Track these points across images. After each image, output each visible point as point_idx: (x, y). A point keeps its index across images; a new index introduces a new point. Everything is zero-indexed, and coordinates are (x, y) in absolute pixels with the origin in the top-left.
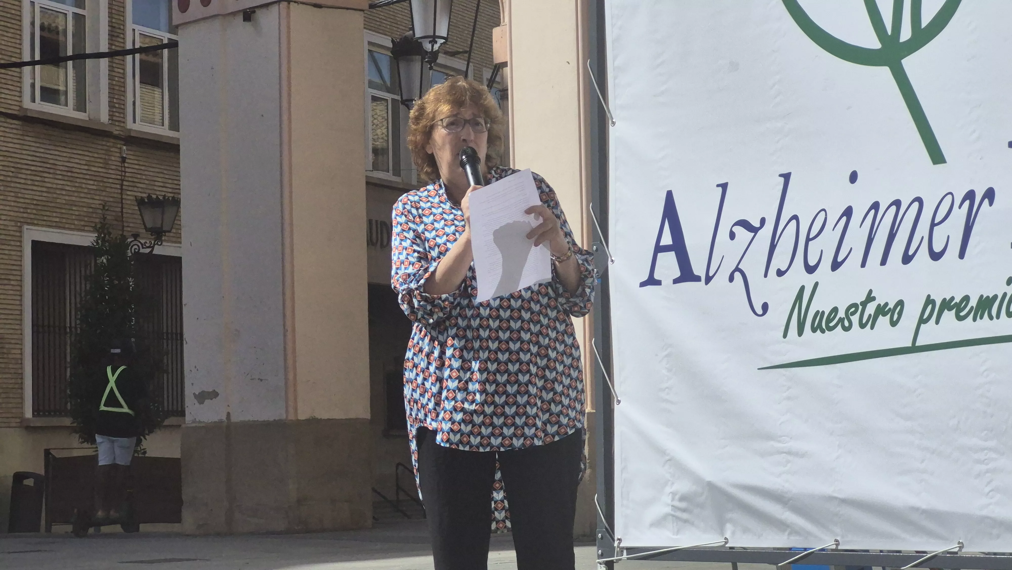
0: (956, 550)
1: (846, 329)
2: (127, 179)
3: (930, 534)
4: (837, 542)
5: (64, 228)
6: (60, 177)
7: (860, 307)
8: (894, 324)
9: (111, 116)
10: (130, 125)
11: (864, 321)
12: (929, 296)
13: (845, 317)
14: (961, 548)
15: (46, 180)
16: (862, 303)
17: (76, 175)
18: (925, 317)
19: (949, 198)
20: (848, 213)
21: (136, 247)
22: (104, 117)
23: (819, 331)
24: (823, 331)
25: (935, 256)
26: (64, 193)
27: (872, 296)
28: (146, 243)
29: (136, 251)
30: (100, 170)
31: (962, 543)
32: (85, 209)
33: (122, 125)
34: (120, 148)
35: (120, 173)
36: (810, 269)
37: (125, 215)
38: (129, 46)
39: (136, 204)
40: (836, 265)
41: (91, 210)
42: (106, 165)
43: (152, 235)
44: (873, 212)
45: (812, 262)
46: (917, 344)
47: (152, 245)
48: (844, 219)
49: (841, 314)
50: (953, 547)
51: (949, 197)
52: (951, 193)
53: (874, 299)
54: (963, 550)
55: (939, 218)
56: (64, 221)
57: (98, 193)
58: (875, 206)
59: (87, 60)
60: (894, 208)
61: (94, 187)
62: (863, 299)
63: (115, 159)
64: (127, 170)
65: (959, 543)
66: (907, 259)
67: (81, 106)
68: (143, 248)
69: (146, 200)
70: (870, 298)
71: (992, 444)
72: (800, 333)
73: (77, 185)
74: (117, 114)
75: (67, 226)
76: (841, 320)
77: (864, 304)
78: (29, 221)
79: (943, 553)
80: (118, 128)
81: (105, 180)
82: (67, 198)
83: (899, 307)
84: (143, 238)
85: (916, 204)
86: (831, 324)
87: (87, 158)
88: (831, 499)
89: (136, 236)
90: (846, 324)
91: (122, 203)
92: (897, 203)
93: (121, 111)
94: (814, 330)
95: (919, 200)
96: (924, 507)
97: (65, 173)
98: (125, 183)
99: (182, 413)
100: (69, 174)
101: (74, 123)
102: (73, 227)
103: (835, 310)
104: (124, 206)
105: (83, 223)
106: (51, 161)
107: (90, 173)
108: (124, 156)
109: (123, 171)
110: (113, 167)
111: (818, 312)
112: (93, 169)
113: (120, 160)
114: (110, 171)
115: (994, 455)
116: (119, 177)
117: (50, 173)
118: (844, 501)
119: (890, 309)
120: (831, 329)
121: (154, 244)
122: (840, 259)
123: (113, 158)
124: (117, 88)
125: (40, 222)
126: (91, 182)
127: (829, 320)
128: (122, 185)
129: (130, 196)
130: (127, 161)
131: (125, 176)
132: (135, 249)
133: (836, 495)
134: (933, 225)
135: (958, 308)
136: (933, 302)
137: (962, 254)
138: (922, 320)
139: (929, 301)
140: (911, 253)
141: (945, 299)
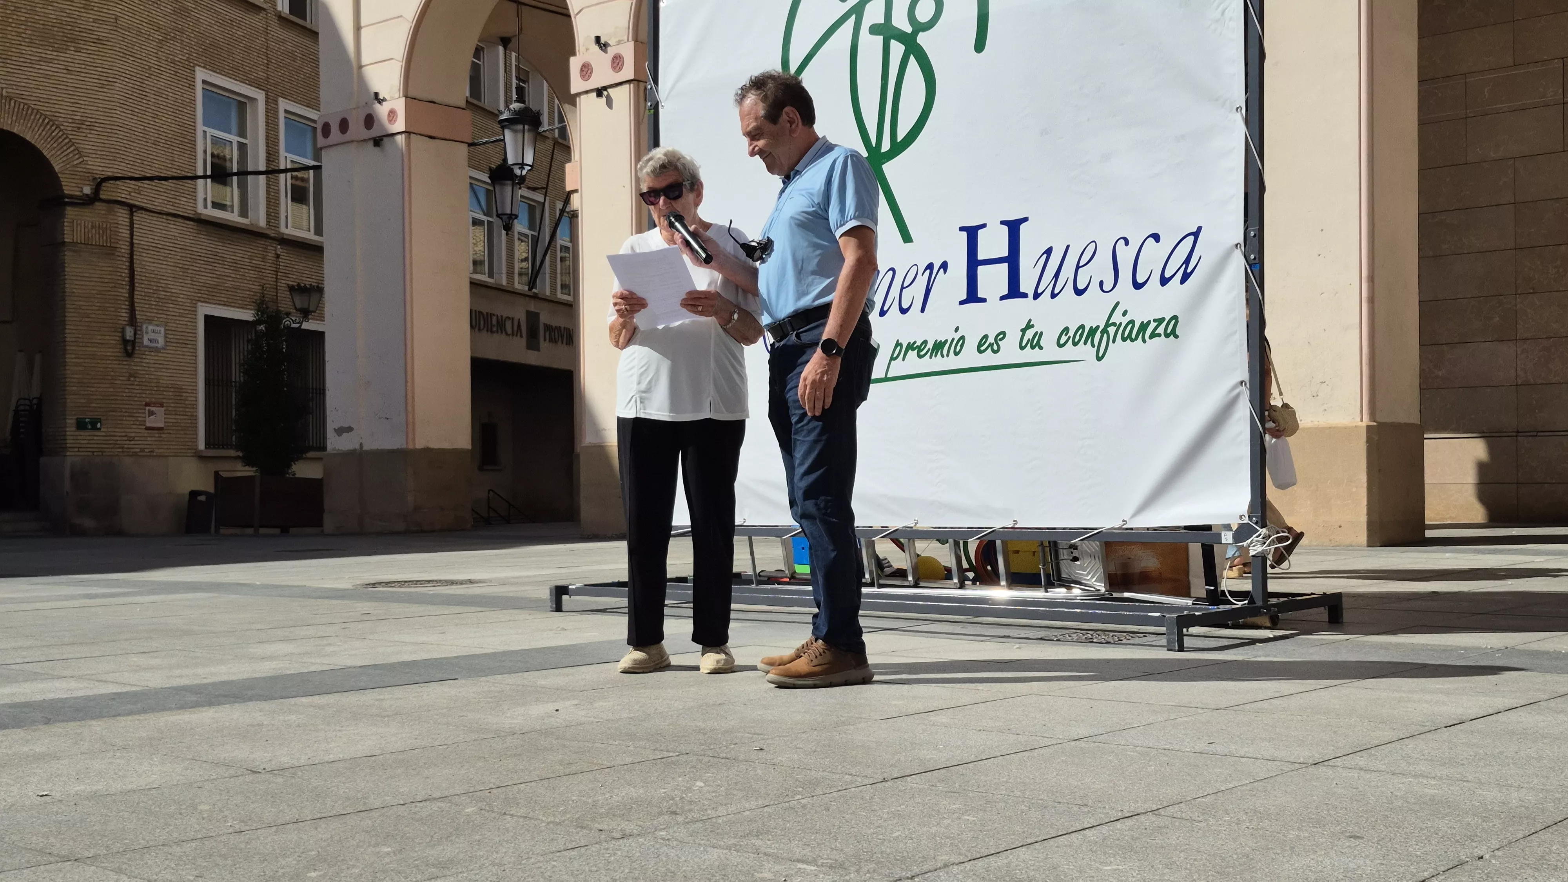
0: (913, 525)
2: (280, 271)
3: (894, 515)
5: (230, 306)
6: (227, 267)
9: (268, 222)
10: (283, 229)
12: (898, 341)
14: (916, 524)
15: (216, 269)
17: (239, 266)
18: (894, 356)
19: (915, 268)
21: (288, 322)
22: (262, 223)
25: (904, 311)
26: (230, 279)
28: (296, 320)
29: (288, 325)
30: (260, 263)
31: (917, 520)
32: (248, 293)
33: (277, 229)
34: (275, 247)
35: (275, 266)
37: (279, 298)
38: (282, 167)
39: (287, 289)
41: (252, 293)
42: (264, 259)
43: (300, 314)
46: (888, 376)
50: (910, 523)
52: (916, 265)
54: (918, 525)
55: (907, 284)
56: (231, 300)
57: (257, 280)
59: (249, 176)
61: (255, 276)
63: (271, 255)
64: (281, 264)
66: (883, 313)
67: (244, 213)
68: (293, 323)
69: (296, 287)
73: (241, 273)
74: (273, 221)
75: (233, 304)
78: (203, 299)
79: (903, 527)
80: (273, 232)
81: (263, 271)
82: (232, 283)
84: (293, 316)
85: (890, 273)
87: (250, 254)
89: (288, 314)
91: (276, 289)
93: (276, 218)
95: (893, 269)
96: (890, 494)
97: (231, 264)
98: (279, 274)
99: (324, 448)
100: (235, 265)
101: (239, 226)
102: (237, 305)
104: (278, 291)
105: (245, 303)
106: (220, 255)
107: (251, 265)
108: (279, 253)
109: (278, 265)
110: (270, 261)
112: (254, 262)
113: (275, 256)
114: (268, 264)
115: (942, 457)
116: (274, 269)
117: (219, 264)
121: (302, 321)
123: (270, 254)
124: (273, 201)
125: (211, 301)
126: (252, 272)
128: (277, 275)
129: (283, 284)
130: (281, 257)
131: (279, 269)
134: (902, 288)
135: (919, 349)
136: (901, 345)
137: (923, 311)
138: (892, 359)
139: (898, 344)
140: (885, 309)
141: (909, 343)
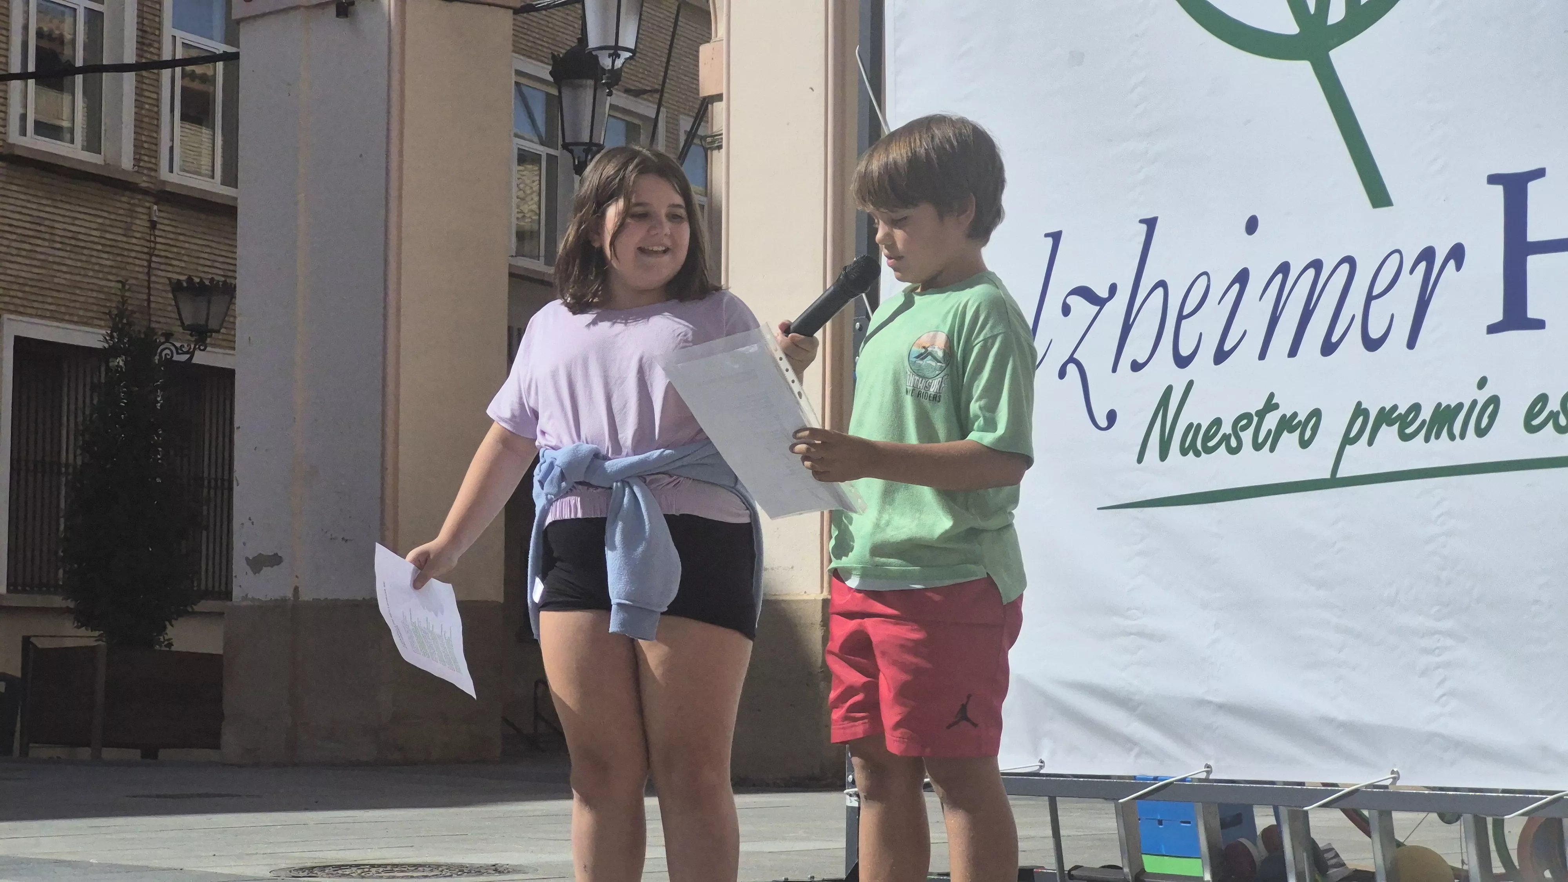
0: (1388, 783)
1: (1233, 451)
2: (156, 252)
3: (1350, 757)
4: (1208, 767)
5: (62, 320)
6: (59, 246)
7: (1256, 419)
8: (1305, 444)
9: (137, 161)
10: (164, 174)
11: (1260, 440)
12: (1359, 404)
13: (1231, 432)
14: (1395, 779)
15: (39, 249)
16: (1258, 413)
17: (82, 244)
18: (1352, 435)
19: (1395, 259)
20: (1242, 278)
21: (167, 351)
22: (127, 162)
23: (1191, 453)
24: (1197, 454)
25: (1372, 344)
26: (64, 269)
27: (1273, 402)
28: (182, 346)
29: (168, 357)
30: (119, 238)
31: (1398, 773)
32: (95, 294)
33: (153, 174)
34: (149, 208)
35: (148, 244)
36: (1182, 362)
37: (153, 305)
38: (167, 56)
39: (169, 288)
40: (1221, 356)
41: (103, 296)
42: (128, 231)
43: (191, 335)
44: (1280, 277)
45: (1185, 351)
46: (1339, 475)
47: (191, 350)
48: (1237, 287)
49: (1226, 429)
50: (1383, 778)
51: (1396, 257)
52: (1398, 251)
53: (1276, 407)
54: (1399, 783)
55: (1380, 286)
56: (63, 309)
57: (114, 271)
58: (1284, 269)
59: (104, 74)
60: (1311, 272)
61: (108, 263)
62: (1260, 406)
63: (141, 224)
64: (158, 240)
65: (1393, 772)
66: (1328, 348)
67: (93, 143)
68: (178, 353)
69: (185, 284)
70: (1270, 405)
71: (1446, 624)
72: (1163, 455)
73: (84, 258)
74: (146, 158)
75: (67, 317)
76: (1226, 438)
77: (1262, 414)
78: (12, 308)
79: (1367, 786)
80: (145, 178)
81: (126, 253)
82: (68, 276)
83: (1314, 419)
84: (177, 340)
85: (1346, 267)
86: (1211, 444)
87: (100, 220)
88: (1202, 703)
89: (168, 336)
90: (1234, 443)
91: (149, 288)
92: (1317, 265)
93: (152, 153)
94: (1184, 452)
95: (1350, 261)
96: (1342, 717)
97: (67, 241)
98: (154, 259)
99: (227, 595)
100: (73, 242)
101: (82, 168)
102: (75, 319)
103: (1217, 423)
104: (152, 292)
105: (90, 314)
106: (47, 223)
107: (103, 241)
108: (155, 219)
109: (153, 242)
110: (138, 235)
111: (1191, 425)
112: (108, 236)
113: (148, 224)
114: (134, 241)
115: (1449, 642)
116: (146, 250)
117: (44, 239)
118: (1221, 707)
119: (1300, 421)
120: (1209, 451)
121: (195, 349)
122: (1227, 347)
123: (138, 222)
124: (146, 120)
125: (29, 311)
126: (105, 256)
127: (1207, 438)
128: (150, 261)
129: (161, 278)
130: (158, 226)
131: (155, 248)
132: (166, 355)
133: (1209, 698)
134: (1370, 298)
135: (1404, 421)
136: (1366, 413)
137: (1411, 343)
138: (1348, 440)
139: (1360, 411)
140: (1334, 339)
141: (1383, 409)
